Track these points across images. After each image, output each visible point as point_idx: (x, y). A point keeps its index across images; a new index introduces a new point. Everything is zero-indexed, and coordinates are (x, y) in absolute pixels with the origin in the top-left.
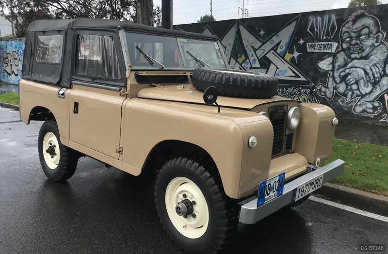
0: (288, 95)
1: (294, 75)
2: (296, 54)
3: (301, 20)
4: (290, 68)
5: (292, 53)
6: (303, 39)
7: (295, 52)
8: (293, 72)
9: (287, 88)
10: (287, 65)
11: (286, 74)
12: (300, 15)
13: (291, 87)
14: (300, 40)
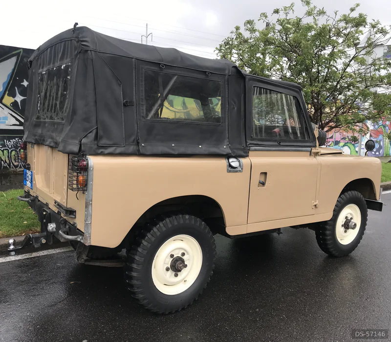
0: (12, 148)
1: (18, 123)
2: (19, 98)
3: (23, 57)
4: (11, 115)
5: (14, 96)
6: (27, 81)
7: (18, 95)
8: (17, 120)
9: (9, 139)
10: (7, 111)
11: (7, 121)
12: (22, 50)
13: (14, 138)
14: (23, 82)
